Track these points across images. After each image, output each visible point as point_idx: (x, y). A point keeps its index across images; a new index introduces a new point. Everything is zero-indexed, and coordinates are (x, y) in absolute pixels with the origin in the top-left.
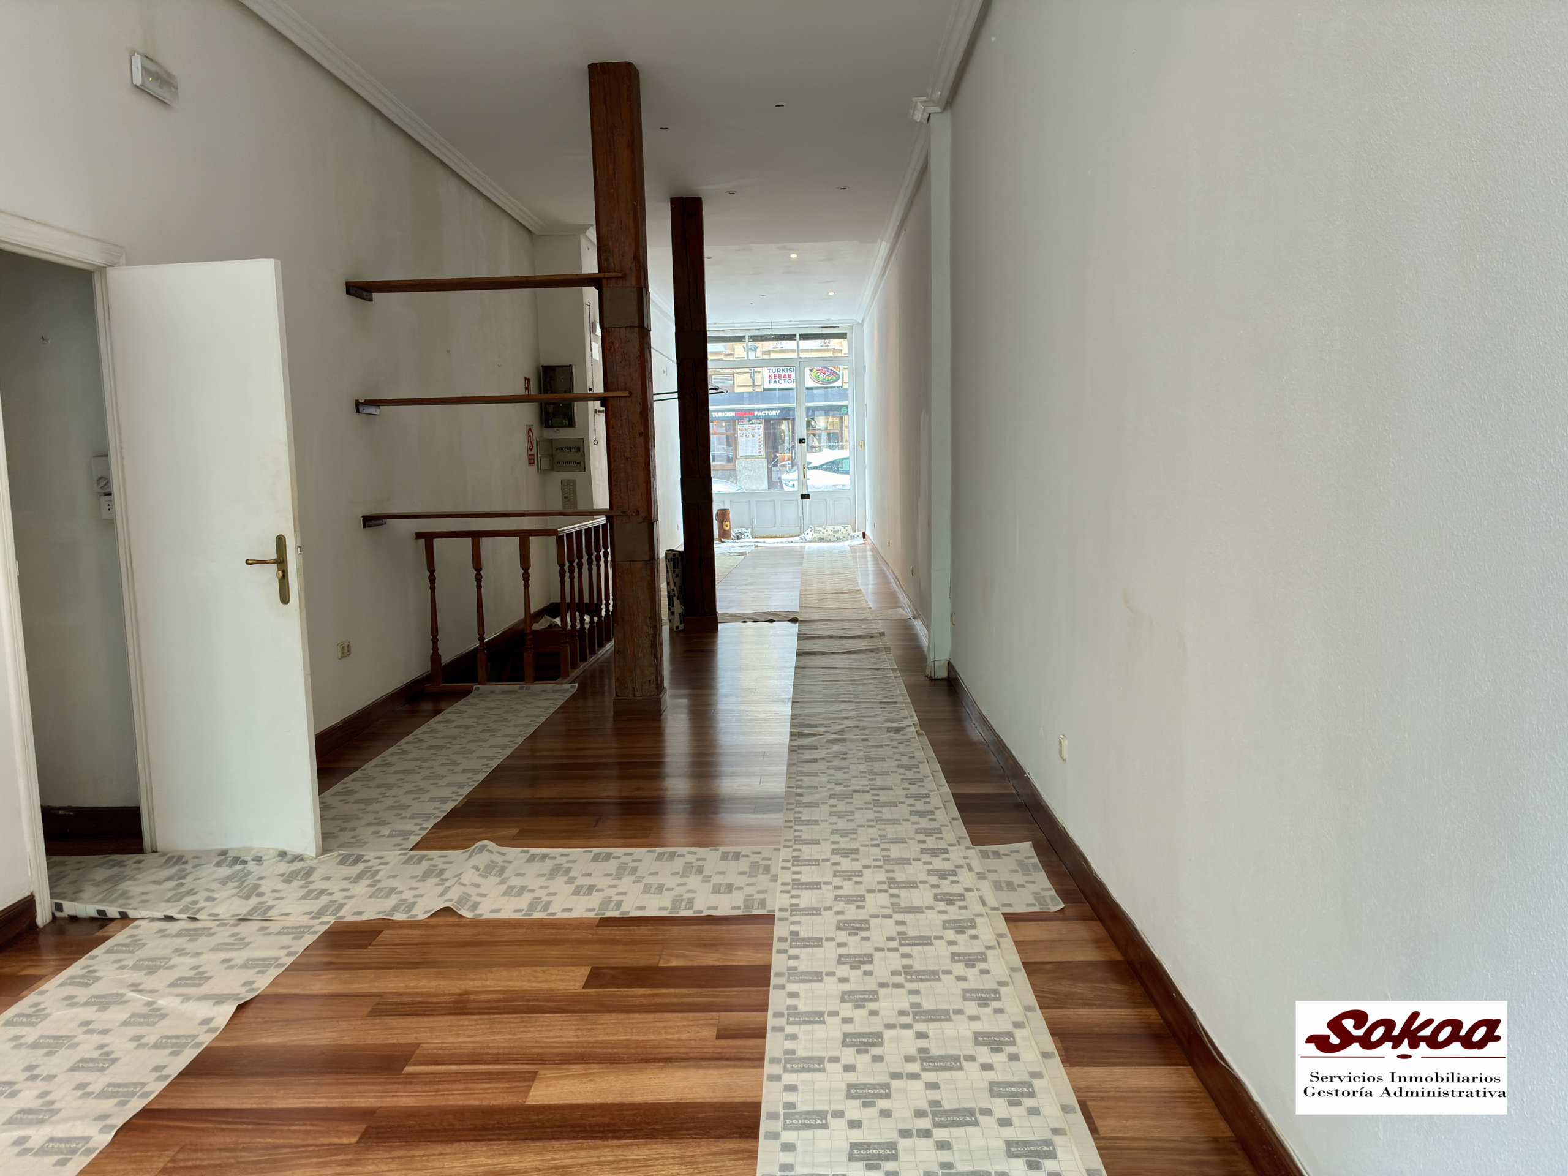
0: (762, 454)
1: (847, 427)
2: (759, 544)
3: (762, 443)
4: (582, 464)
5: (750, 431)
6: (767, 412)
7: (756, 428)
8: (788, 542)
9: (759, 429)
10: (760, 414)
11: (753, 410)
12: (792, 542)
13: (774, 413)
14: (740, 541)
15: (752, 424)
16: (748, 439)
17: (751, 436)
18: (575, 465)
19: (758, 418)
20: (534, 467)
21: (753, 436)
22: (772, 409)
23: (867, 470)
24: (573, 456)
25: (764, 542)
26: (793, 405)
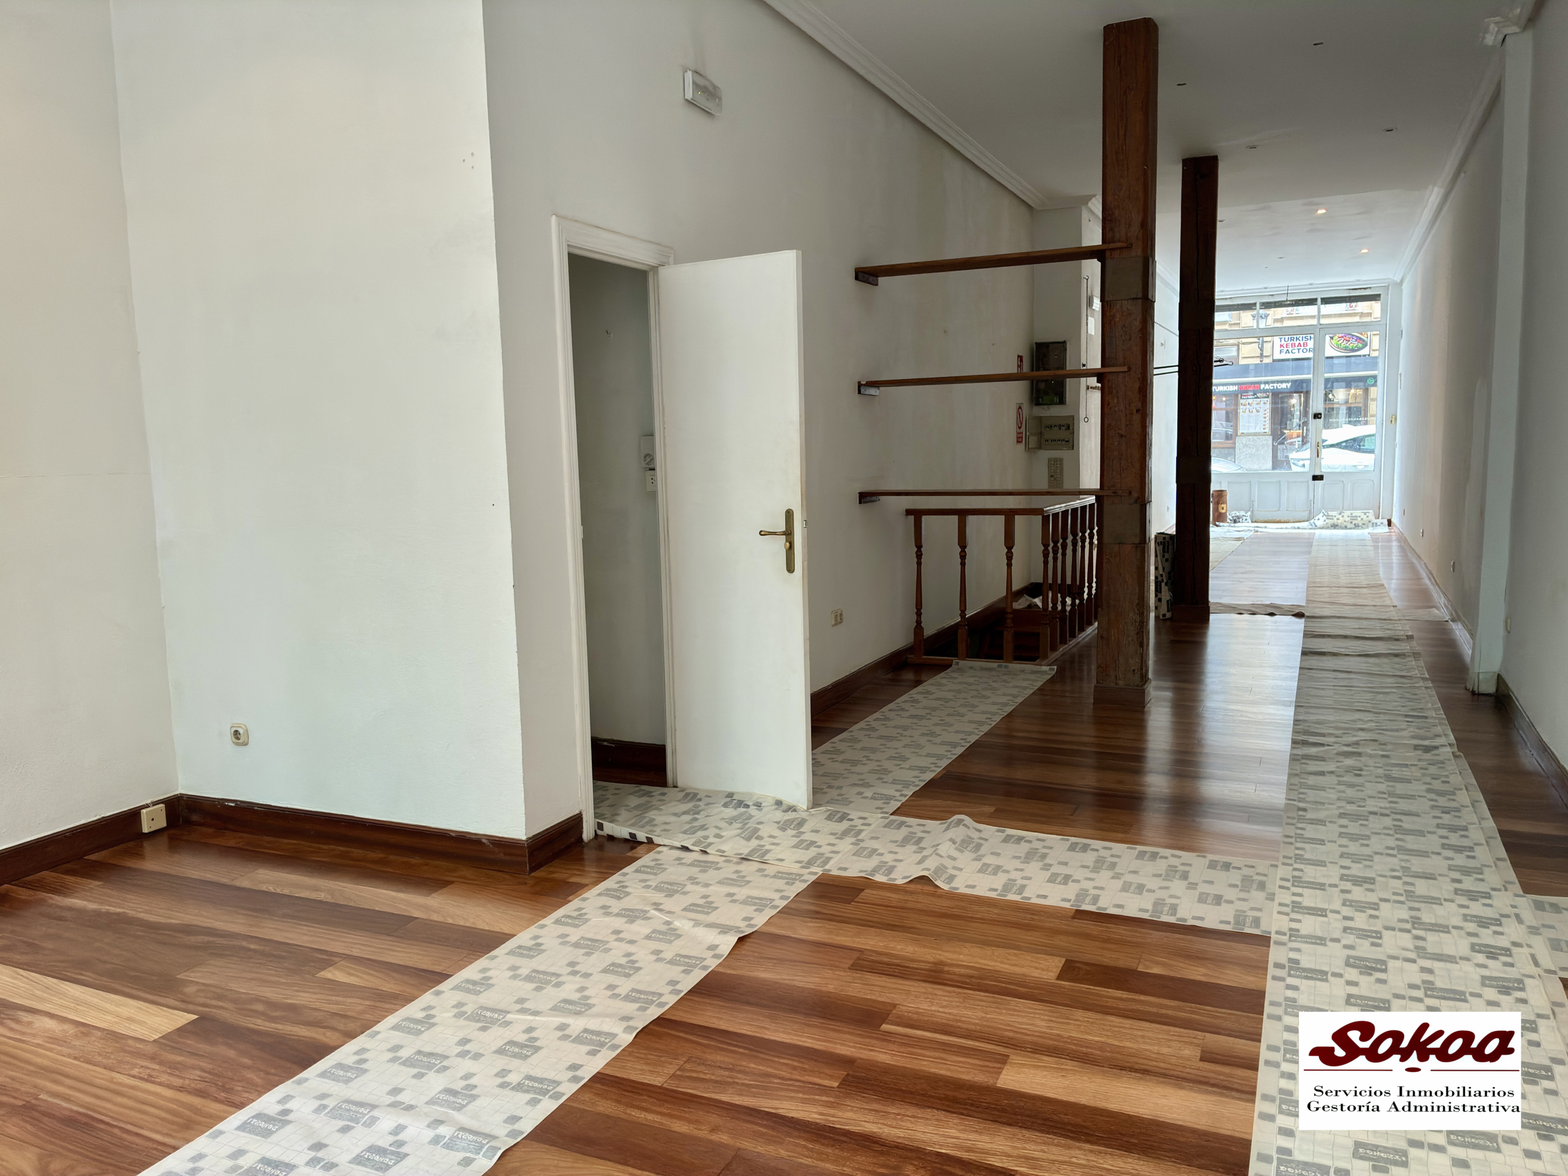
0: (1267, 430)
1: (1373, 400)
2: (1260, 530)
3: (1268, 418)
4: (1071, 443)
5: (1254, 405)
6: (1275, 385)
7: (1262, 402)
8: (1295, 528)
9: (1265, 403)
10: (1267, 387)
11: (1260, 383)
12: (1299, 528)
13: (1284, 386)
14: (1237, 525)
15: (1257, 398)
16: (1251, 414)
17: (1254, 411)
18: (1064, 443)
19: (1265, 391)
20: (1022, 446)
21: (1258, 411)
22: (1282, 382)
23: (1397, 449)
24: (1063, 434)
25: (1266, 527)
26: (1310, 376)
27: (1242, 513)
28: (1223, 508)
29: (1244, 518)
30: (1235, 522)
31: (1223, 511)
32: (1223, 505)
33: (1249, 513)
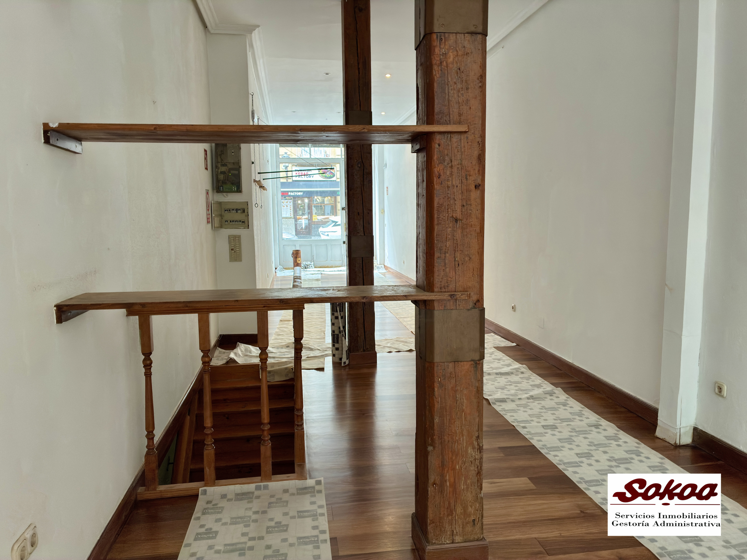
0: (292, 216)
1: (339, 202)
3: (292, 210)
4: (246, 222)
5: (285, 203)
6: (296, 193)
7: (289, 202)
8: (339, 271)
9: (290, 202)
10: (292, 194)
11: (288, 192)
12: (341, 271)
13: (300, 194)
14: (308, 269)
15: (286, 199)
16: (284, 208)
17: (285, 206)
18: (240, 223)
19: (290, 196)
20: (210, 225)
21: (287, 206)
22: (299, 192)
24: (239, 216)
25: (324, 271)
27: (309, 263)
28: (299, 261)
29: (311, 266)
30: (306, 268)
31: (299, 262)
32: (299, 259)
33: (313, 263)
